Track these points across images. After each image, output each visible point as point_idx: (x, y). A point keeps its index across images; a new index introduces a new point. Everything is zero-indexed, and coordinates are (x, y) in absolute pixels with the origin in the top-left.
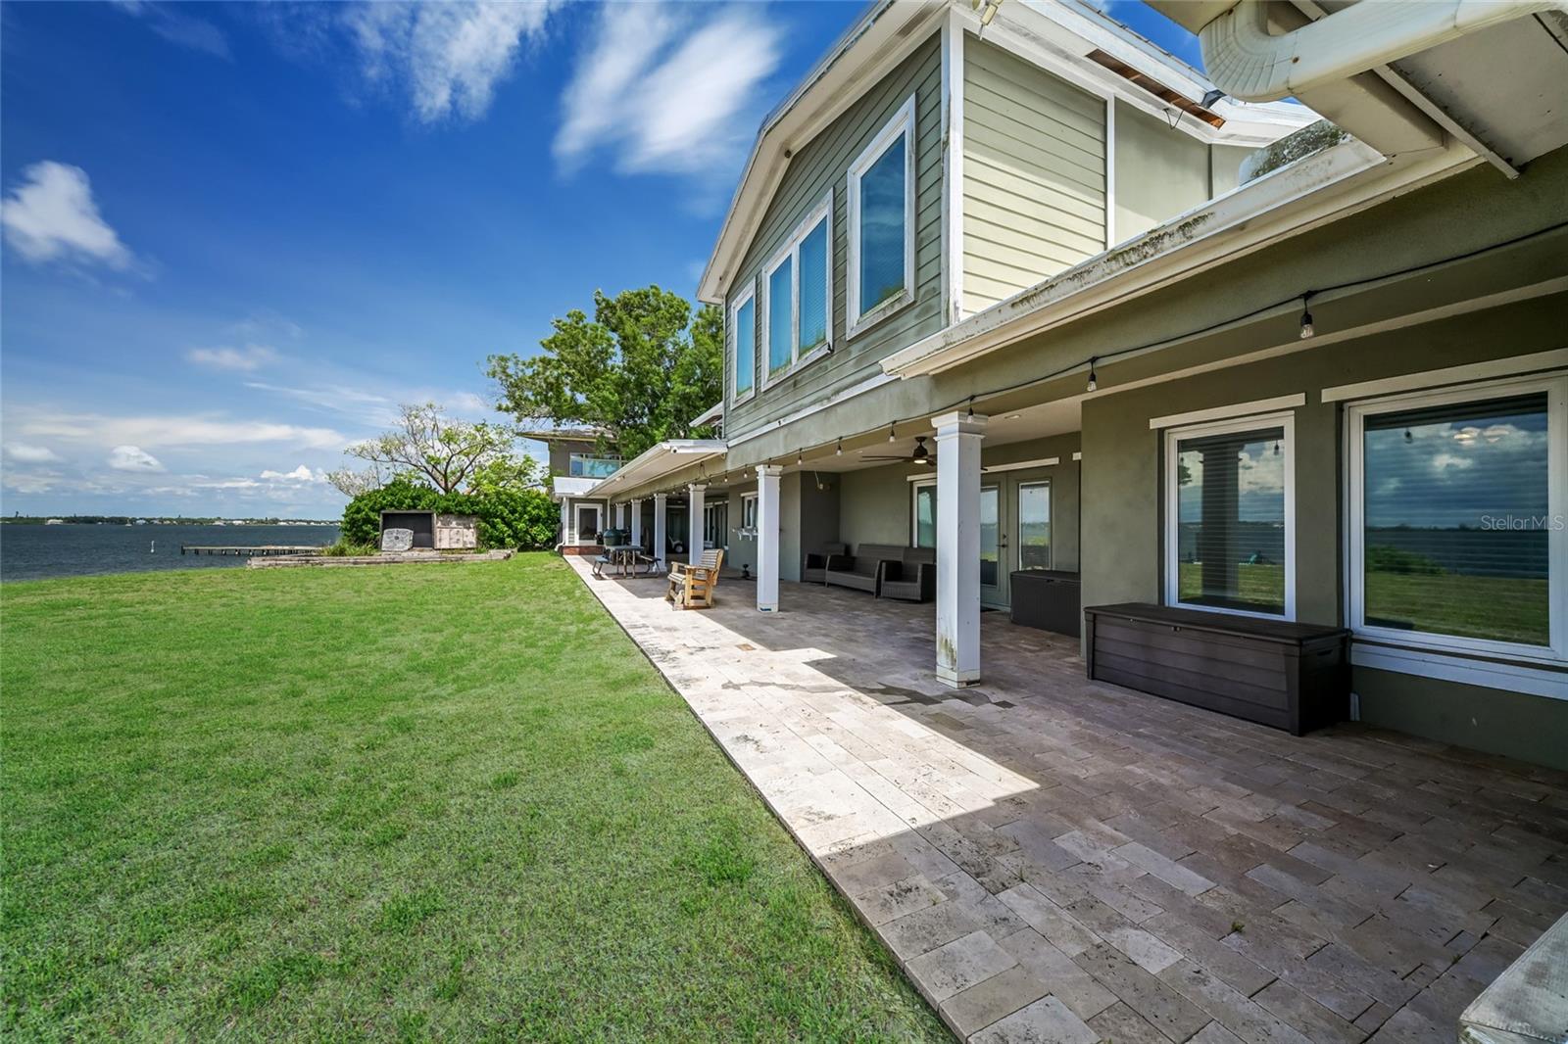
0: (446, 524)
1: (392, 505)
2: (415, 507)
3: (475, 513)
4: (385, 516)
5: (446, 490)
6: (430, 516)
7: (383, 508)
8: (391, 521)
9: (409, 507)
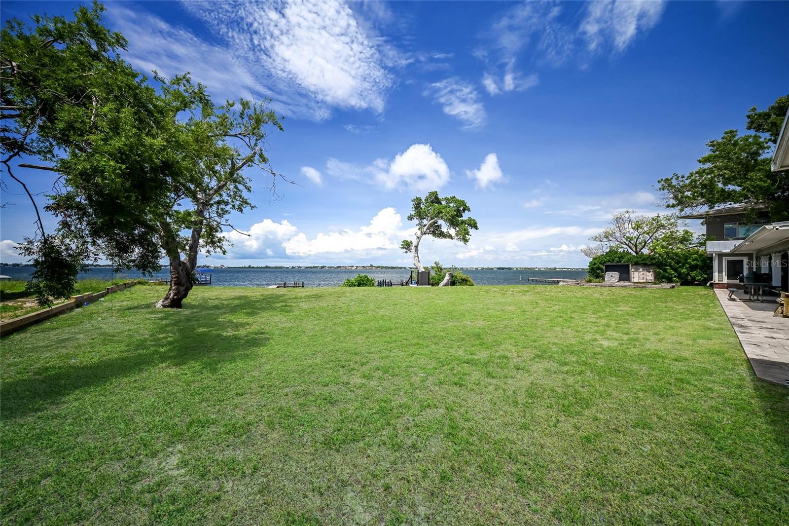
0: (637, 270)
1: (609, 261)
2: (620, 262)
3: (653, 264)
4: (606, 266)
5: (636, 252)
6: (628, 266)
7: (605, 262)
8: (609, 268)
9: (617, 262)
